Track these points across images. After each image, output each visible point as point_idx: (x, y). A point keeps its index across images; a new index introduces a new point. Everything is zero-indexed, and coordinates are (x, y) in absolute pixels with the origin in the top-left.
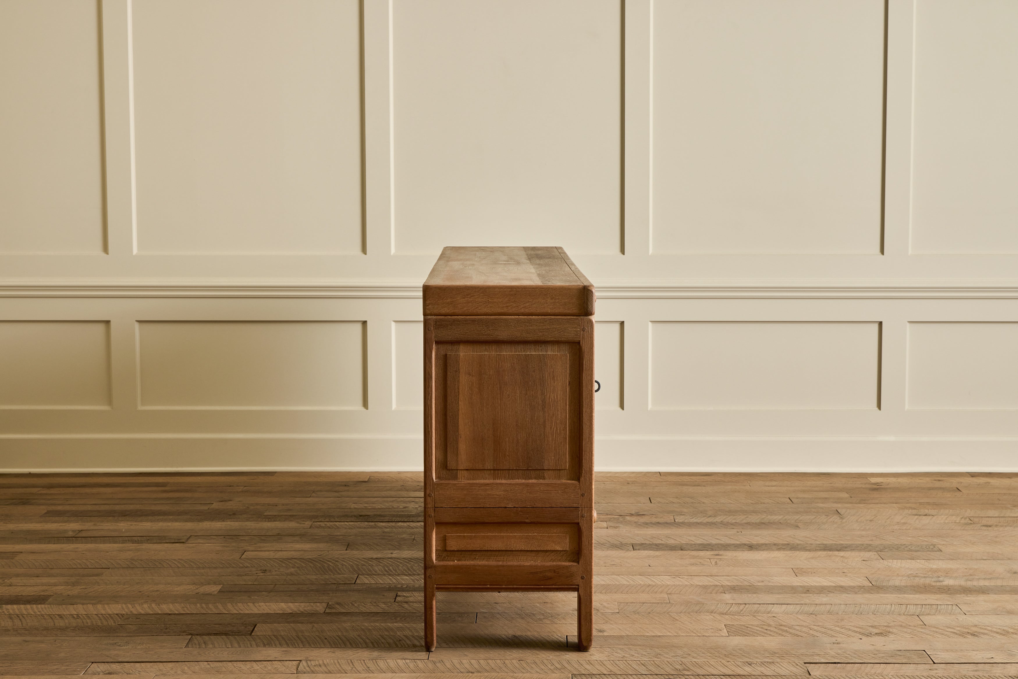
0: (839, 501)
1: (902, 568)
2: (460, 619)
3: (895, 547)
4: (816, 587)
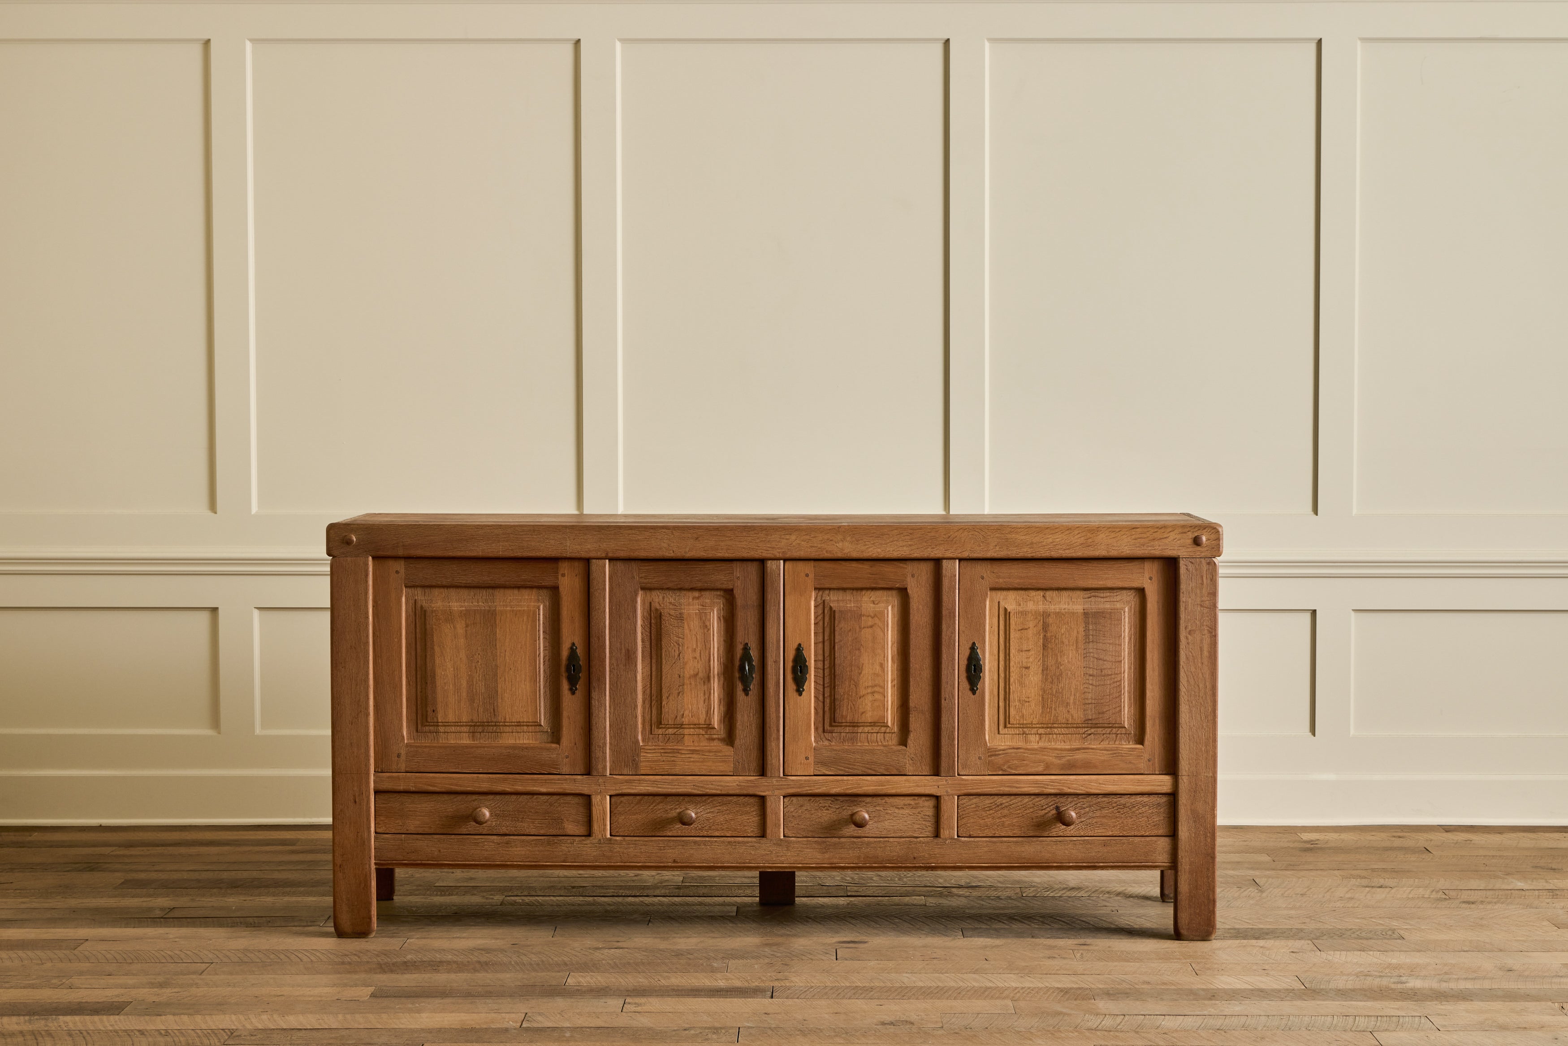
0: (1257, 866)
1: (1347, 963)
2: (714, 1036)
3: (1338, 933)
4: (1225, 991)
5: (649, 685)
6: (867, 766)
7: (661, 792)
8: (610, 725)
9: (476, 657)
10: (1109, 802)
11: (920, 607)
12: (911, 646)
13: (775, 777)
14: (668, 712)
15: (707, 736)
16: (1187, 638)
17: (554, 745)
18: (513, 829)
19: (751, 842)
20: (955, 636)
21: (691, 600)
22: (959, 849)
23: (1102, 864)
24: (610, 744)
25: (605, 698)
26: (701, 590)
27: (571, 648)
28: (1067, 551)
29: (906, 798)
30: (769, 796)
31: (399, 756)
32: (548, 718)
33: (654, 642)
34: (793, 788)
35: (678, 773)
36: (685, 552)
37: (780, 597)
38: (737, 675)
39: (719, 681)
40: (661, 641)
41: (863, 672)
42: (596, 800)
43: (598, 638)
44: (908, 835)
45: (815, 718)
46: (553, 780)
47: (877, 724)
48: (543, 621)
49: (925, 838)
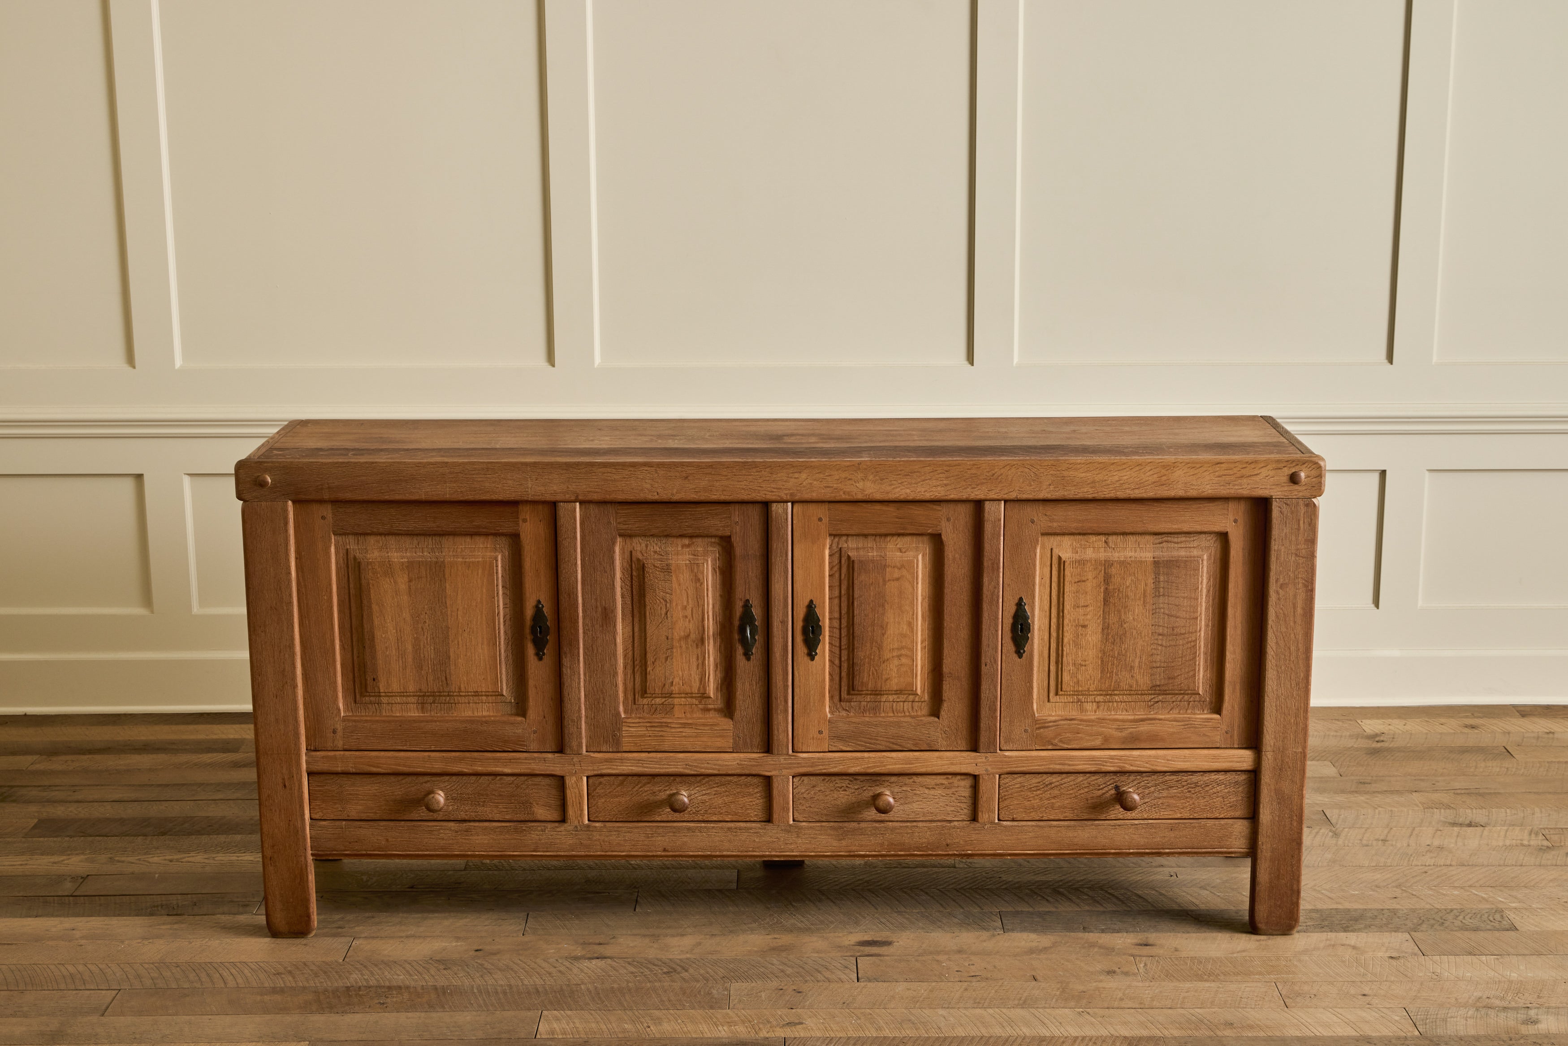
5: (631, 648)
6: (892, 740)
7: (648, 773)
8: (585, 695)
9: (422, 616)
10: (1178, 781)
11: (957, 556)
12: (946, 602)
13: (782, 754)
14: (655, 680)
15: (700, 706)
16: (1278, 593)
17: (519, 719)
18: (473, 814)
19: (755, 828)
20: (999, 591)
21: (680, 549)
22: (1000, 834)
23: (1167, 851)
24: (586, 717)
25: (579, 664)
26: (691, 537)
27: (537, 607)
28: (1137, 491)
29: (939, 777)
30: (774, 775)
31: (334, 732)
32: (511, 687)
33: (636, 598)
34: (804, 767)
35: (667, 749)
36: (673, 494)
37: (787, 546)
38: (736, 636)
39: (715, 643)
40: (644, 596)
41: (889, 632)
42: (570, 782)
43: (569, 595)
44: (940, 818)
45: (830, 686)
46: (519, 759)
47: (903, 692)
48: (502, 573)
49: (960, 823)
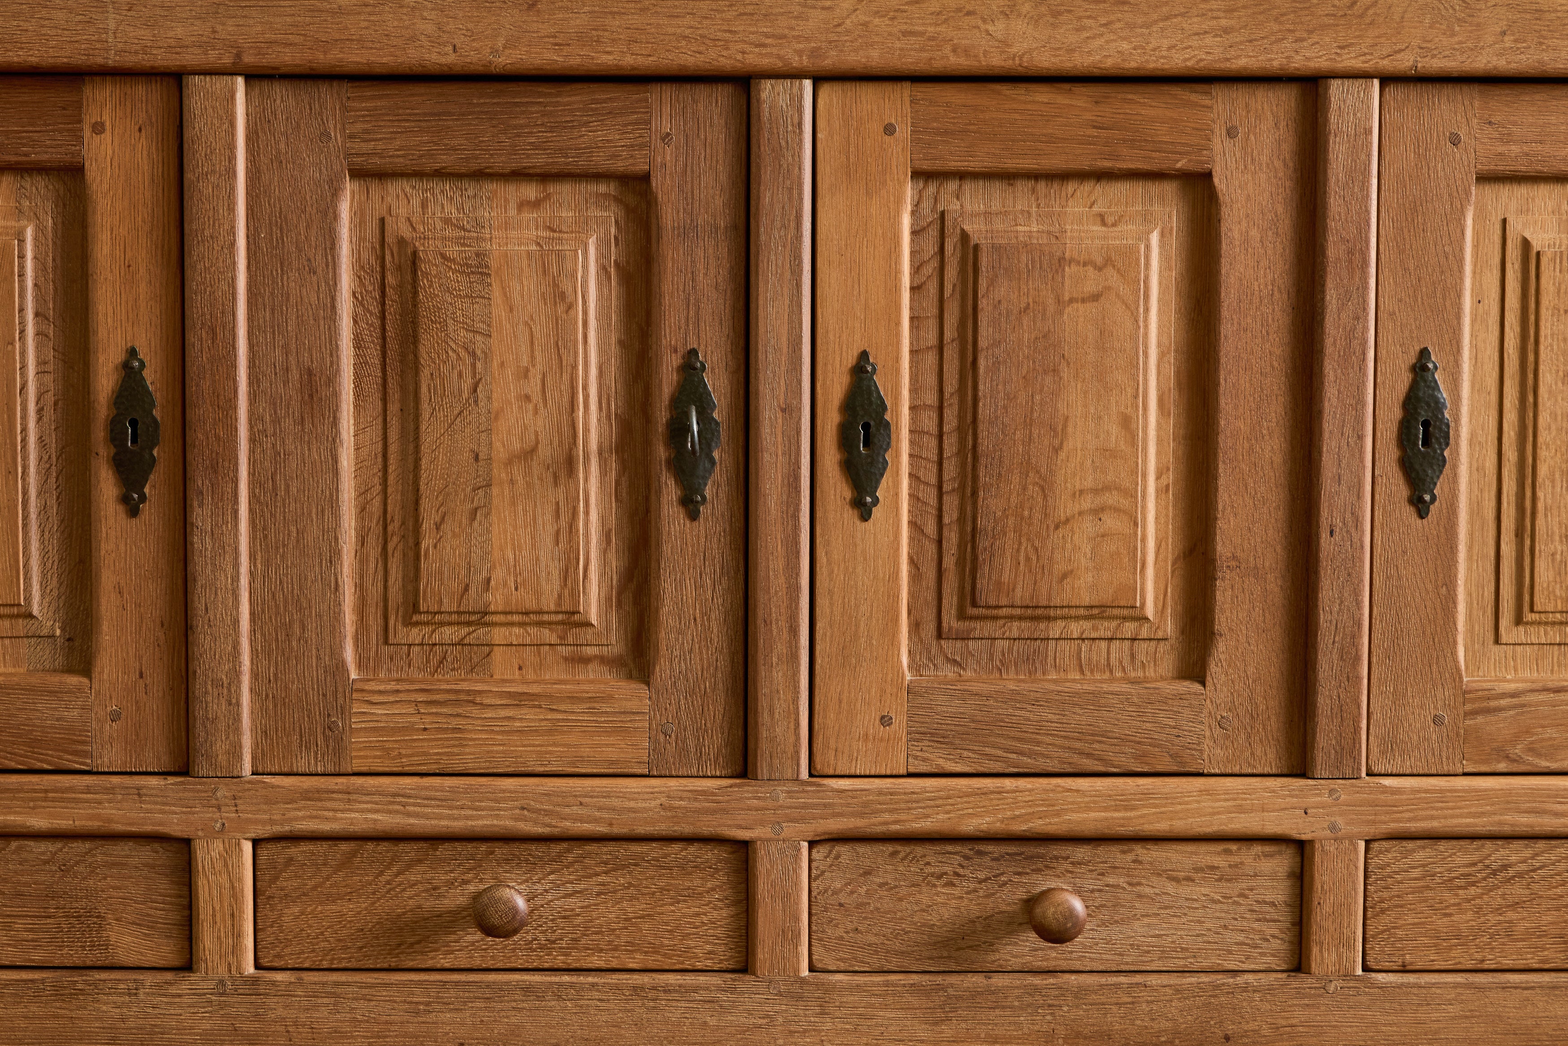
5: (378, 488)
6: (1078, 745)
7: (418, 830)
8: (252, 614)
12: (1223, 360)
13: (782, 779)
14: (441, 573)
15: (564, 650)
17: (73, 680)
19: (707, 989)
20: (1366, 329)
21: (512, 212)
22: (1368, 1008)
24: (255, 675)
25: (236, 525)
26: (545, 177)
27: (126, 366)
29: (1204, 848)
30: (760, 839)
32: (55, 593)
33: (393, 345)
34: (841, 815)
35: (471, 767)
36: (494, 51)
37: (801, 199)
38: (661, 452)
39: (603, 473)
40: (416, 341)
41: (1069, 445)
42: (208, 855)
43: (213, 331)
44: (1205, 964)
45: (911, 594)
46: (71, 789)
47: (1109, 612)
48: (36, 277)
49: (1261, 975)
